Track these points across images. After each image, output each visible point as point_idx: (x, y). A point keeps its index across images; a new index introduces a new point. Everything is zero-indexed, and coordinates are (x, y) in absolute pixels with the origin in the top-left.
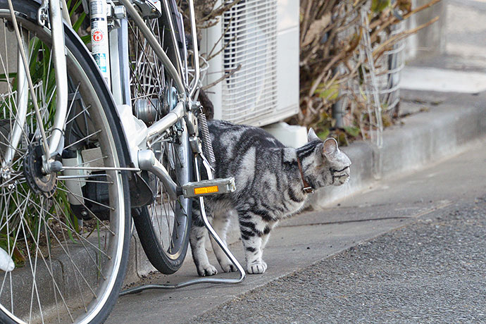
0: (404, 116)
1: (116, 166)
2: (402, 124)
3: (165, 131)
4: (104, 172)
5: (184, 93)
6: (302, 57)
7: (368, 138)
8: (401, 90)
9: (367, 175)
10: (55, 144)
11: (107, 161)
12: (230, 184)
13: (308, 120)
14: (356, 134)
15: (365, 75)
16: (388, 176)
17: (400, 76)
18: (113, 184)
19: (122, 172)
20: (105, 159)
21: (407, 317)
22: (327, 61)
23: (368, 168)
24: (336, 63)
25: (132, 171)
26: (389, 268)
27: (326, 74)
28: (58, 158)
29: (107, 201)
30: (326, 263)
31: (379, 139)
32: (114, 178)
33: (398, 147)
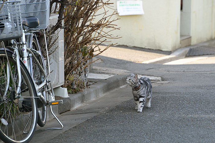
0: (89, 85)
1: (33, 97)
2: (89, 87)
3: (42, 88)
4: (30, 98)
5: (46, 77)
6: (65, 68)
7: (82, 91)
8: (88, 79)
9: (82, 101)
10: (18, 90)
11: (31, 95)
12: (61, 101)
13: (66, 86)
14: (79, 90)
15: (81, 74)
16: (87, 102)
17: (88, 74)
18: (33, 102)
19: (35, 98)
20: (30, 95)
21: (111, 137)
22: (71, 70)
23: (83, 99)
24: (73, 71)
25: (37, 98)
26: (100, 125)
27: (70, 74)
28: (19, 94)
29: (31, 106)
30: (82, 123)
31: (85, 91)
32: (33, 100)
33: (89, 94)
